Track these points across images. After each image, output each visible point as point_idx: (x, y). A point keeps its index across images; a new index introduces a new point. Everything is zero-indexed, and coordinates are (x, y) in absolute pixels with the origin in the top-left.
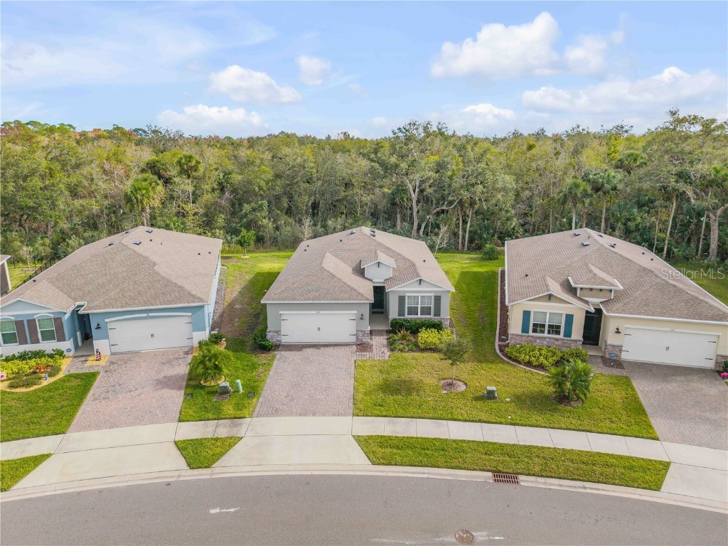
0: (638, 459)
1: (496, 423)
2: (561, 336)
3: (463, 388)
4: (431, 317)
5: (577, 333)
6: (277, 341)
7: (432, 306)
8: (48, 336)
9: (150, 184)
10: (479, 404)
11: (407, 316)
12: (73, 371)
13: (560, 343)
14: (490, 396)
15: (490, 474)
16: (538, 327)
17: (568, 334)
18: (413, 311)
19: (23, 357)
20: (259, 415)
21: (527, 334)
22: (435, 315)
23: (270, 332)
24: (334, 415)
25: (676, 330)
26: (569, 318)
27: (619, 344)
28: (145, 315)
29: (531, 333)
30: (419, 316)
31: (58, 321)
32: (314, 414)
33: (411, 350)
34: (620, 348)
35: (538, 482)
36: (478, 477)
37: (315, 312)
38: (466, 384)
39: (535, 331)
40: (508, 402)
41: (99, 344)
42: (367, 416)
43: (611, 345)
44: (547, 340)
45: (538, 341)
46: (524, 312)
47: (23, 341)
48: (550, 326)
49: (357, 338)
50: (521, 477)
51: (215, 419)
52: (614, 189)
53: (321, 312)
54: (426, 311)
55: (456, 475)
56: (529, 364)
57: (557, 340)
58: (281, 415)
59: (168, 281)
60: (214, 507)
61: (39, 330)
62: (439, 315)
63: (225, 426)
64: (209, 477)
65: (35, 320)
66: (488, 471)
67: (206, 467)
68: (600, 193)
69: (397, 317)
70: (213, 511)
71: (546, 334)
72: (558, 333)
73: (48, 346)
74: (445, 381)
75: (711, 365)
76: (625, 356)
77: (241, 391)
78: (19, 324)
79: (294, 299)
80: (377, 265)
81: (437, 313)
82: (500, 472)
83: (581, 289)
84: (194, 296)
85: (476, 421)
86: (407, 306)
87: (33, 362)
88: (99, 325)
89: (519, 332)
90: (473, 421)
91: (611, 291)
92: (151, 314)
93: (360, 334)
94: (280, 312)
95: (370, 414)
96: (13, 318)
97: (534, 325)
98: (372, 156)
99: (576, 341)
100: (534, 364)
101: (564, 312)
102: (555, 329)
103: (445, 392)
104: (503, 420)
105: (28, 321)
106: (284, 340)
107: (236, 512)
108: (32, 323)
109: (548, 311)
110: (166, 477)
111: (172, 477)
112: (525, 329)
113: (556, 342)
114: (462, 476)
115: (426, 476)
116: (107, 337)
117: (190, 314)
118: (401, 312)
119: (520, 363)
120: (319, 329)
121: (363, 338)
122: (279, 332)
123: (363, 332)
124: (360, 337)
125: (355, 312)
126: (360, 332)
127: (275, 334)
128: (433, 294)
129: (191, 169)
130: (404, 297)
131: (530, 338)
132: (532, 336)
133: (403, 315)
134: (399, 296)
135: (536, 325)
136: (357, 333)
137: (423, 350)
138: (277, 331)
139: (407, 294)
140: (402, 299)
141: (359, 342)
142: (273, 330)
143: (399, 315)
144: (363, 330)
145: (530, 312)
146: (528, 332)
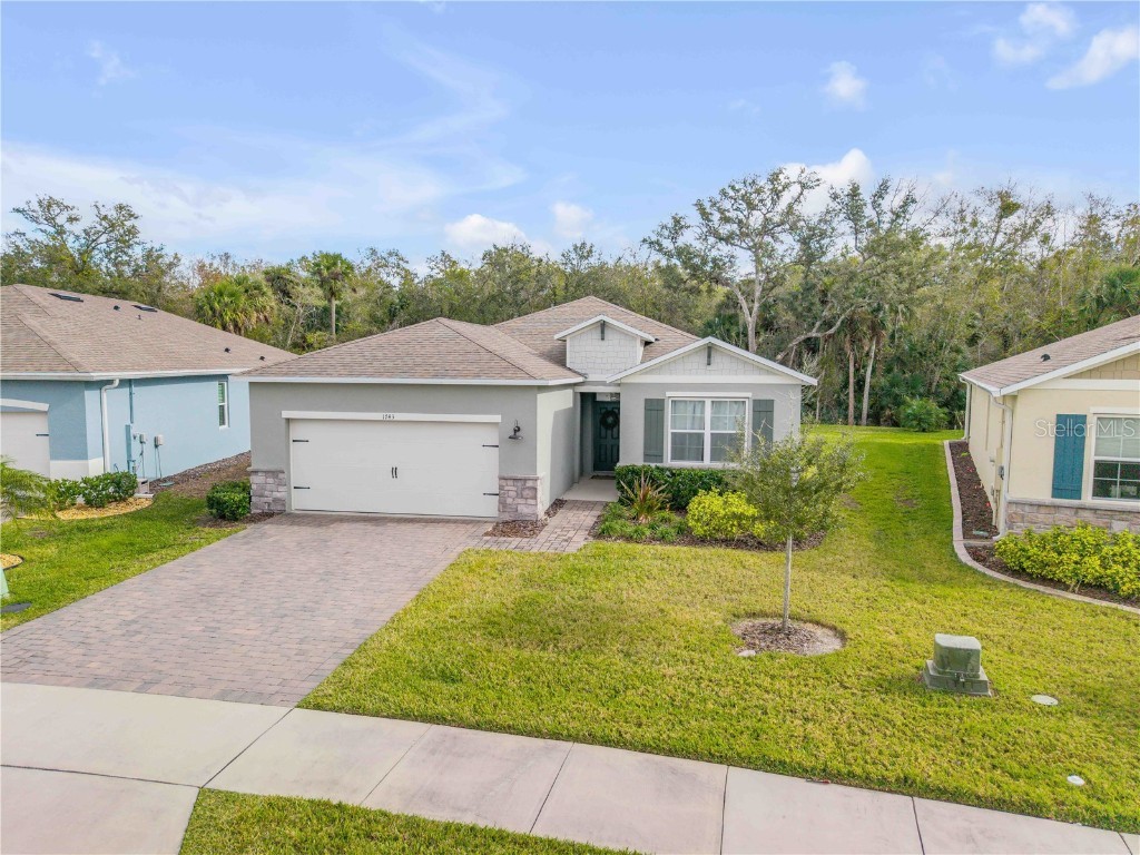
3: (827, 645)
6: (276, 500)
7: (747, 432)
9: (248, 291)
11: (669, 462)
14: (954, 672)
16: (1118, 477)
18: (688, 445)
21: (1075, 502)
23: (256, 472)
29: (1087, 498)
30: (708, 462)
37: (380, 416)
38: (842, 636)
39: (1102, 490)
40: (1047, 712)
45: (1118, 525)
46: (1061, 419)
49: (503, 505)
54: (729, 446)
69: (639, 462)
74: (759, 621)
80: (597, 334)
86: (669, 431)
89: (1044, 494)
93: (511, 487)
94: (286, 414)
103: (746, 653)
106: (299, 502)
112: (1065, 483)
118: (653, 448)
119: (1066, 588)
120: (394, 472)
121: (520, 501)
122: (281, 476)
123: (519, 484)
124: (509, 501)
125: (497, 418)
126: (510, 482)
127: (270, 480)
128: (749, 395)
129: (336, 277)
130: (661, 402)
131: (1087, 515)
132: (1094, 510)
133: (660, 457)
134: (647, 401)
135: (1104, 469)
136: (501, 488)
137: (702, 541)
138: (274, 473)
139: (668, 394)
140: (654, 409)
141: (507, 517)
142: (265, 468)
143: (647, 457)
144: (519, 476)
145: (1081, 419)
146: (1077, 494)
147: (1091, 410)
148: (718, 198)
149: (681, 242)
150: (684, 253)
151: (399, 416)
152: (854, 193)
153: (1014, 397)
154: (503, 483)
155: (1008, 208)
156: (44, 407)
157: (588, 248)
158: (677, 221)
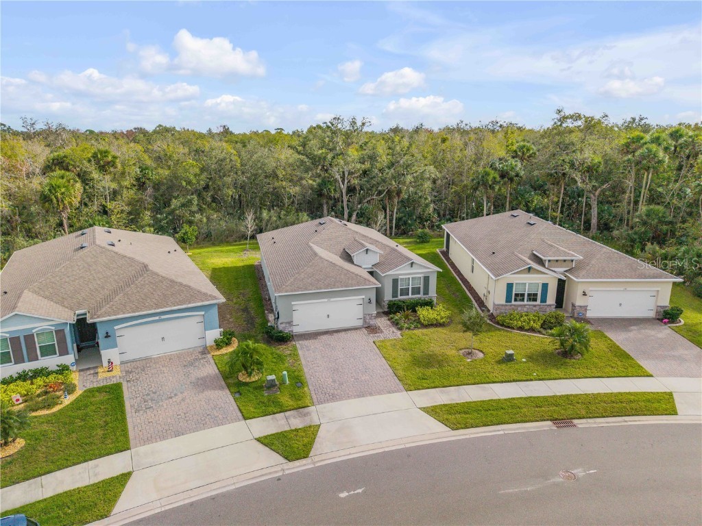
0: (649, 393)
1: (527, 380)
2: (538, 302)
3: (481, 355)
4: (421, 296)
5: (551, 299)
6: (290, 331)
7: (422, 286)
8: (48, 351)
9: (69, 181)
10: (503, 366)
11: (400, 297)
12: (89, 386)
13: (537, 308)
14: (509, 359)
15: (549, 423)
16: (520, 297)
17: (544, 300)
18: (405, 292)
19: (23, 377)
20: (320, 402)
22: (424, 294)
24: (389, 393)
25: (628, 289)
26: (545, 286)
27: (585, 304)
28: (157, 318)
29: (513, 303)
30: (410, 296)
31: (60, 333)
32: (371, 394)
33: (416, 327)
34: (585, 308)
35: (589, 423)
36: (543, 426)
37: (326, 300)
38: (482, 351)
39: (516, 300)
40: (525, 362)
41: (107, 354)
42: (419, 389)
43: (579, 306)
44: (527, 307)
45: (519, 309)
46: (508, 284)
47: (19, 360)
48: (529, 295)
49: (365, 321)
50: (575, 421)
51: (281, 412)
52: (517, 175)
53: (332, 300)
54: (416, 291)
55: (524, 428)
56: (521, 329)
57: (535, 306)
58: (341, 399)
59: (172, 281)
60: (342, 492)
61: (37, 346)
62: (428, 294)
63: (295, 417)
64: (313, 466)
65: (33, 335)
66: (548, 420)
67: (304, 457)
68: (506, 179)
69: (392, 299)
70: (343, 495)
71: (526, 302)
72: (535, 300)
73: (51, 362)
74: (463, 351)
75: (652, 314)
76: (590, 314)
77: (288, 382)
78: (15, 341)
79: (306, 289)
80: (365, 252)
81: (426, 292)
82: (556, 419)
83: (549, 261)
84: (205, 294)
85: (511, 381)
86: (399, 288)
87: (39, 381)
88: (107, 333)
89: (503, 302)
90: (508, 382)
91: (572, 261)
92: (163, 317)
93: (368, 317)
94: (292, 303)
95: (421, 387)
96: (8, 335)
97: (516, 294)
98: (300, 148)
99: (550, 305)
100: (526, 328)
101: (541, 282)
102: (533, 297)
103: (469, 360)
104: (532, 377)
105: (25, 336)
107: (364, 492)
108: (29, 338)
109: (527, 282)
110: (270, 473)
111: (276, 472)
112: (508, 300)
113: (534, 308)
114: (531, 428)
115: (502, 432)
116: (115, 346)
117: (203, 313)
118: (395, 294)
119: (514, 329)
120: (328, 316)
121: (370, 321)
122: (291, 323)
124: (367, 320)
126: (367, 315)
127: (287, 325)
128: (422, 275)
130: (397, 280)
132: (514, 305)
133: (397, 297)
134: (393, 280)
135: (517, 295)
136: (364, 317)
137: (426, 326)
138: (289, 323)
139: (399, 277)
140: (395, 282)
141: (366, 325)
142: (284, 322)
143: (393, 297)
144: (370, 313)
145: (512, 284)
146: (511, 302)
147: (515, 282)
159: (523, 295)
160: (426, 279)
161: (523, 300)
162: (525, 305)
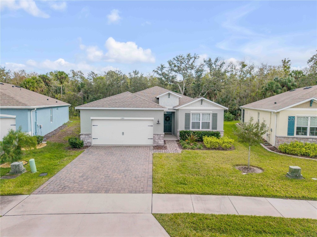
3: (260, 171)
4: (210, 130)
6: (88, 142)
7: (211, 121)
11: (191, 129)
14: (294, 175)
16: (302, 130)
18: (196, 125)
20: (40, 192)
21: (292, 136)
22: (213, 128)
23: (82, 135)
24: (131, 192)
29: (295, 135)
30: (201, 129)
33: (199, 148)
37: (120, 118)
38: (261, 169)
39: (297, 134)
44: (310, 140)
46: (289, 117)
48: (312, 129)
49: (154, 141)
54: (206, 125)
56: (306, 155)
62: (216, 128)
69: (184, 130)
71: (308, 136)
74: (240, 166)
79: (103, 106)
80: (168, 96)
81: (215, 127)
86: (191, 121)
89: (286, 135)
93: (157, 137)
94: (92, 118)
102: (315, 131)
103: (244, 174)
106: (94, 143)
109: (310, 116)
112: (290, 132)
118: (187, 125)
120: (123, 133)
121: (159, 140)
122: (90, 135)
123: (159, 136)
124: (156, 140)
125: (153, 118)
126: (156, 135)
127: (87, 137)
128: (211, 112)
129: (63, 78)
130: (189, 114)
131: (295, 139)
132: (297, 138)
133: (189, 128)
134: (186, 114)
135: (298, 129)
136: (154, 137)
137: (209, 149)
138: (88, 135)
139: (191, 112)
140: (187, 116)
141: (155, 145)
142: (85, 133)
143: (186, 128)
144: (159, 134)
145: (294, 117)
146: (293, 134)
147: (296, 115)
148: (172, 60)
149: (163, 71)
150: (163, 74)
151: (125, 118)
152: (210, 60)
153: (278, 112)
154: (155, 135)
155: (244, 66)
156: (15, 117)
157: (137, 72)
158: (162, 66)
159: (305, 129)
160: (215, 116)
161: (306, 134)
162: (308, 138)
